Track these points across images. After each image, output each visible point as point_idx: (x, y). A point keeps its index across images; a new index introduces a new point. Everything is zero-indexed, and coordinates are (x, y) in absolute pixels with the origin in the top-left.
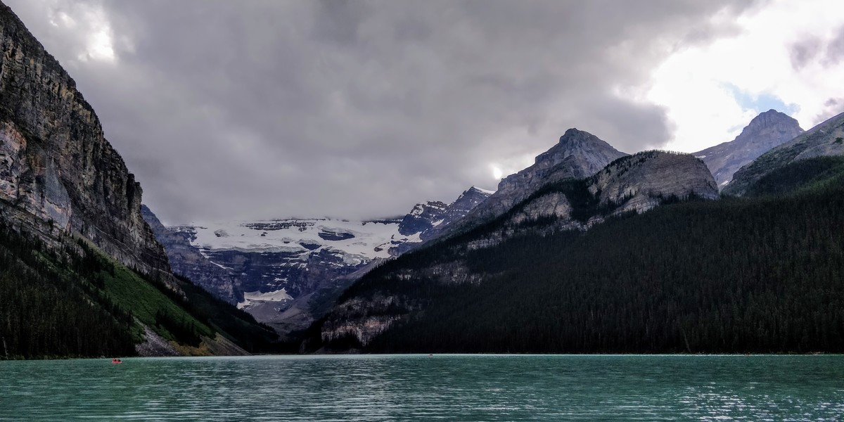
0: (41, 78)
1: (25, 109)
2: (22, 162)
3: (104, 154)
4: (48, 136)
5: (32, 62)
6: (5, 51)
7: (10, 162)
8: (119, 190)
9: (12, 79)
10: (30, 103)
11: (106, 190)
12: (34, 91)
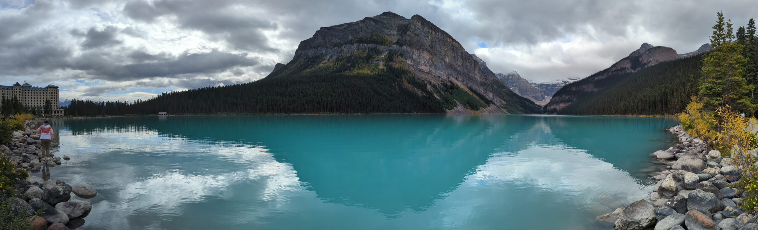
0: (441, 37)
1: (437, 46)
2: (430, 61)
3: (465, 55)
4: (445, 53)
5: (437, 34)
6: (429, 33)
7: (427, 62)
8: (471, 65)
9: (433, 40)
10: (438, 45)
11: (467, 66)
12: (439, 41)
